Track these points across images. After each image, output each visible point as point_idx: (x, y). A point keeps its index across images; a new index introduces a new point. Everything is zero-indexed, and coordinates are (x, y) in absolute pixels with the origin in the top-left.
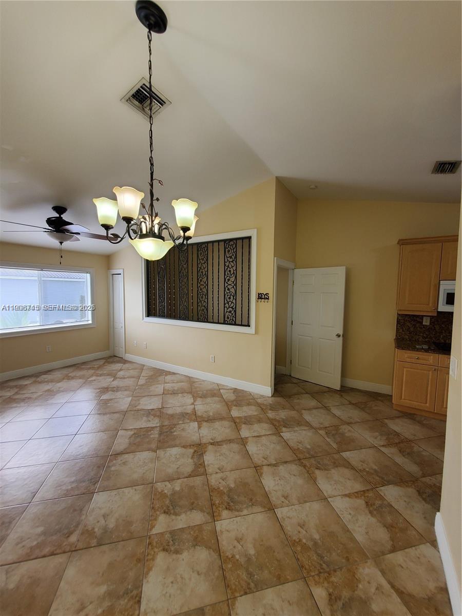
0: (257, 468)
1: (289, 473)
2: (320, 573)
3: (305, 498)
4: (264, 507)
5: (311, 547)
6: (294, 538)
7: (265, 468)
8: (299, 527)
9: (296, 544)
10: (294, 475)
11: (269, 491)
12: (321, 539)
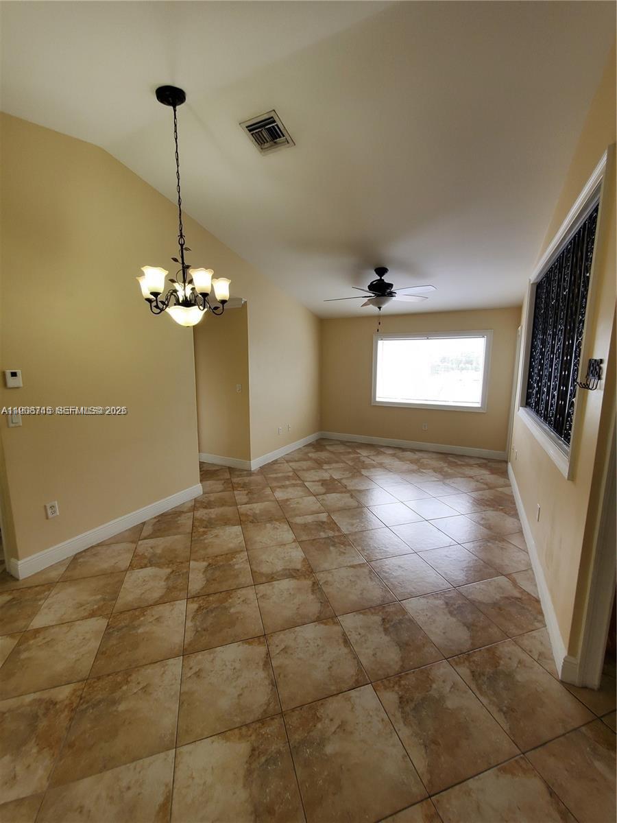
0: (263, 638)
1: (246, 687)
2: (81, 699)
3: (189, 704)
4: (190, 644)
5: (114, 695)
6: (134, 675)
7: (262, 649)
8: (145, 684)
9: (126, 676)
10: (240, 695)
11: (215, 652)
12: (115, 713)
